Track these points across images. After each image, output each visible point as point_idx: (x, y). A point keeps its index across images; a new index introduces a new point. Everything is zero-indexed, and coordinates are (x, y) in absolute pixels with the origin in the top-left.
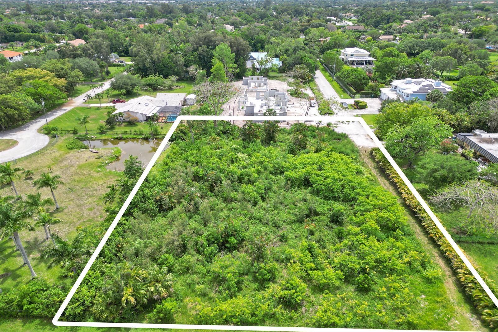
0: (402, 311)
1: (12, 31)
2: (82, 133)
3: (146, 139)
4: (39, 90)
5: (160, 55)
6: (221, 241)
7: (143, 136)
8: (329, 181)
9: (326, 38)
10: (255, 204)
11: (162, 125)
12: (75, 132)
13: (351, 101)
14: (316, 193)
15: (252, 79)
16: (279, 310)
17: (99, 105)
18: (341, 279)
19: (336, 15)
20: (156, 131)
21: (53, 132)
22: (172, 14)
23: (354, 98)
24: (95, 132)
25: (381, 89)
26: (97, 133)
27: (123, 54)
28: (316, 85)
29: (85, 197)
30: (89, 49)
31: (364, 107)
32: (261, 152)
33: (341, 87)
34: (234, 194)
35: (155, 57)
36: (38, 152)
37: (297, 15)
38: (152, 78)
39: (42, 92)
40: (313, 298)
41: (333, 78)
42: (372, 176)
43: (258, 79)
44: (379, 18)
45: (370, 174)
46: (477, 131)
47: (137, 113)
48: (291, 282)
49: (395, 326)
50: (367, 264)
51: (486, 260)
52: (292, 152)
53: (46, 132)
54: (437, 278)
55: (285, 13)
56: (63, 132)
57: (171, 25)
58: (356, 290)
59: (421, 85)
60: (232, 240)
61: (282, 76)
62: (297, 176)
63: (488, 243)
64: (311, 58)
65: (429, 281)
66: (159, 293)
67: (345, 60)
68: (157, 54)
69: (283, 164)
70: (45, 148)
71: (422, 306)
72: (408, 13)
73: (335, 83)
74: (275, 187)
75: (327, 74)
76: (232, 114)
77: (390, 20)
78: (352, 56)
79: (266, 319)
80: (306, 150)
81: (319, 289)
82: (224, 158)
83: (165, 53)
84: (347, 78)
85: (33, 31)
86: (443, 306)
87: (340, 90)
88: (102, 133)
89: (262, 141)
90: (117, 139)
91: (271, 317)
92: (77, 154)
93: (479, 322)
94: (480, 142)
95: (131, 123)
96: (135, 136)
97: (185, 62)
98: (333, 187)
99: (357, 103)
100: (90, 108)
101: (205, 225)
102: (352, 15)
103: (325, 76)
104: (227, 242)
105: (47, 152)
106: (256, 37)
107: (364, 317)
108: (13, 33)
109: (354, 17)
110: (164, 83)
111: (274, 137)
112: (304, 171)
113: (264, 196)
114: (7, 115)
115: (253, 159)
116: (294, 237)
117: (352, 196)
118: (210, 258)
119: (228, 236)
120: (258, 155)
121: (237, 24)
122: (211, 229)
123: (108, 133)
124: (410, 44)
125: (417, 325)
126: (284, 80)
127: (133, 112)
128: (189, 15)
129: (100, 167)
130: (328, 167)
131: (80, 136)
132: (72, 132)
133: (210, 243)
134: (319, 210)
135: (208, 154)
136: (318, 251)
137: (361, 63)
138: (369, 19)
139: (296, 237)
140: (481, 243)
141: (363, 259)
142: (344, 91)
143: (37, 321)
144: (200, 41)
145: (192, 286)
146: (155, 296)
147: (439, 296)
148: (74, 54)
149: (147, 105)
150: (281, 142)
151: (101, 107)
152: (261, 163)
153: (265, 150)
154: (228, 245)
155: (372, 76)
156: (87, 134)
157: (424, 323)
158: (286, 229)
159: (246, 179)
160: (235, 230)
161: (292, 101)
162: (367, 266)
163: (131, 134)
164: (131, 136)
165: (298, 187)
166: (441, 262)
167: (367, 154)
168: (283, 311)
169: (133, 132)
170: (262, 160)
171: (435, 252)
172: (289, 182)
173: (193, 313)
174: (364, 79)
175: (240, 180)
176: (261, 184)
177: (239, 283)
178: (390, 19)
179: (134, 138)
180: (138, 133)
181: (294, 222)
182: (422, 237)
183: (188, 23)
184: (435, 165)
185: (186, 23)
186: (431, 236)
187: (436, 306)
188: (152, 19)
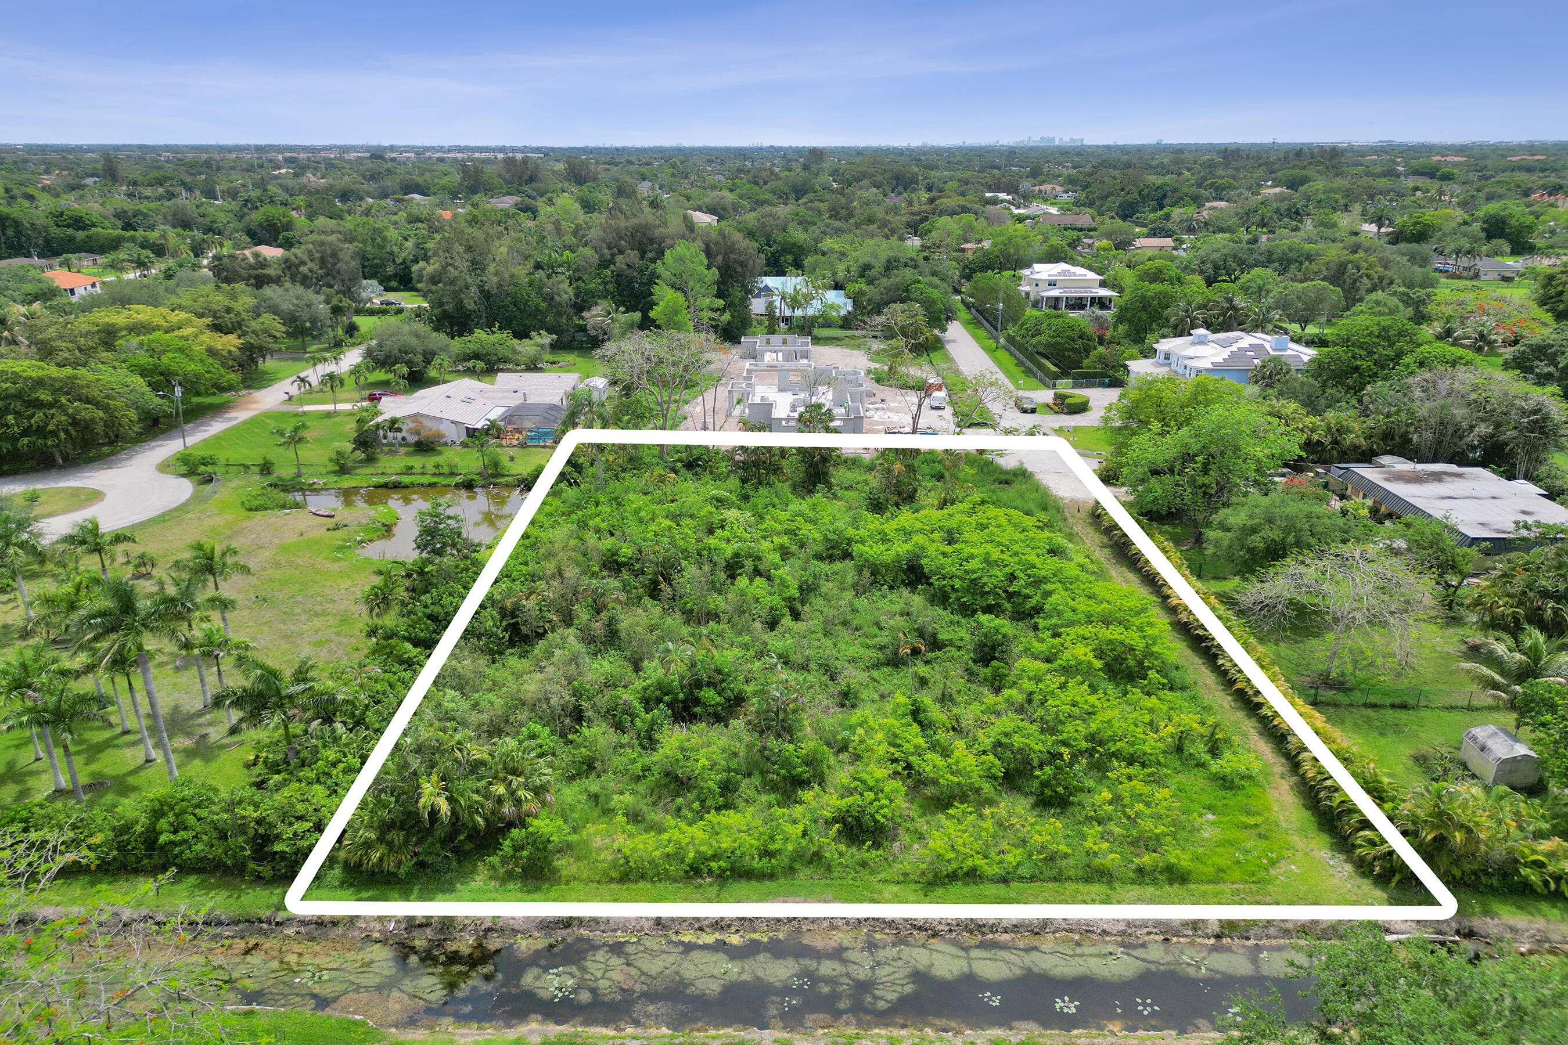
0: (1153, 844)
1: (68, 226)
2: (285, 471)
3: (469, 486)
4: (165, 360)
5: (507, 276)
6: (681, 696)
7: (458, 479)
9: (980, 241)
10: (772, 625)
11: (512, 452)
12: (266, 468)
13: (1046, 396)
14: (940, 598)
15: (768, 343)
16: (833, 848)
17: (330, 407)
18: (995, 778)
19: (1011, 188)
20: (496, 464)
21: (202, 468)
22: (534, 185)
23: (1054, 387)
24: (324, 471)
25: (1128, 363)
26: (328, 473)
27: (394, 284)
28: (948, 358)
29: (303, 617)
30: (304, 263)
31: (1081, 408)
32: (791, 507)
33: (1020, 363)
34: (717, 602)
35: (491, 280)
36: (164, 514)
37: (900, 188)
38: (481, 338)
39: (174, 367)
40: (921, 824)
41: (997, 342)
43: (785, 342)
44: (1136, 195)
46: (1386, 460)
47: (440, 420)
48: (864, 776)
49: (1132, 875)
50: (1065, 743)
51: (1382, 741)
52: (877, 507)
53: (184, 469)
54: (1250, 777)
55: (865, 182)
56: (231, 469)
57: (532, 211)
58: (1035, 805)
59: (1234, 348)
60: (709, 695)
61: (853, 337)
62: (888, 557)
63: (1393, 706)
64: (936, 287)
65: (1225, 783)
66: (518, 802)
67: (1032, 298)
68: (496, 274)
69: (851, 532)
70: (183, 507)
71: (1206, 835)
72: (1220, 181)
73: (1002, 355)
74: (826, 587)
75: (981, 333)
76: (711, 426)
77: (1167, 201)
78: (1052, 284)
79: (797, 866)
80: (915, 506)
81: (942, 803)
82: (686, 521)
83: (522, 272)
84: (1033, 336)
85: (127, 227)
86: (1260, 836)
87: (1017, 371)
88: (343, 470)
90: (385, 486)
91: (810, 862)
92: (273, 520)
93: (1349, 868)
94: (1387, 480)
95: (425, 446)
96: (435, 480)
97: (577, 296)
99: (1060, 398)
100: (305, 413)
102: (1059, 188)
103: (976, 337)
104: (697, 701)
105: (188, 516)
106: (779, 237)
107: (1051, 858)
108: (70, 231)
109: (1065, 195)
110: (514, 351)
112: (908, 547)
113: (798, 606)
114: (75, 422)
115: (768, 523)
118: (649, 741)
119: (698, 684)
120: (784, 516)
121: (724, 209)
122: (654, 670)
123: (358, 471)
124: (1216, 256)
125: (1189, 873)
126: (858, 347)
127: (432, 418)
128: (584, 188)
129: (341, 548)
130: (970, 535)
131: (281, 479)
132: (257, 470)
133: (648, 703)
135: (643, 514)
136: (936, 713)
137: (1078, 304)
138: (1107, 197)
140: (1375, 706)
141: (1053, 731)
142: (1028, 372)
144: (621, 238)
146: (507, 809)
147: (1248, 813)
148: (256, 277)
149: (468, 400)
150: (847, 489)
151: (335, 412)
152: (792, 533)
153: (800, 505)
154: (698, 710)
155: (1108, 335)
156: (299, 475)
157: (1209, 870)
159: (749, 564)
161: (880, 396)
162: (1065, 751)
163: (423, 474)
164: (426, 480)
165: (891, 588)
166: (1264, 748)
167: (1083, 514)
168: (843, 847)
169: (430, 469)
170: (792, 526)
171: (1250, 726)
172: (866, 573)
174: (1081, 337)
175: (733, 568)
176: (789, 574)
177: (727, 788)
178: (1164, 196)
179: (432, 485)
180: (446, 470)
182: (1222, 694)
183: (583, 207)
185: (577, 205)
186: (1238, 686)
187: (1242, 835)
188: (476, 198)
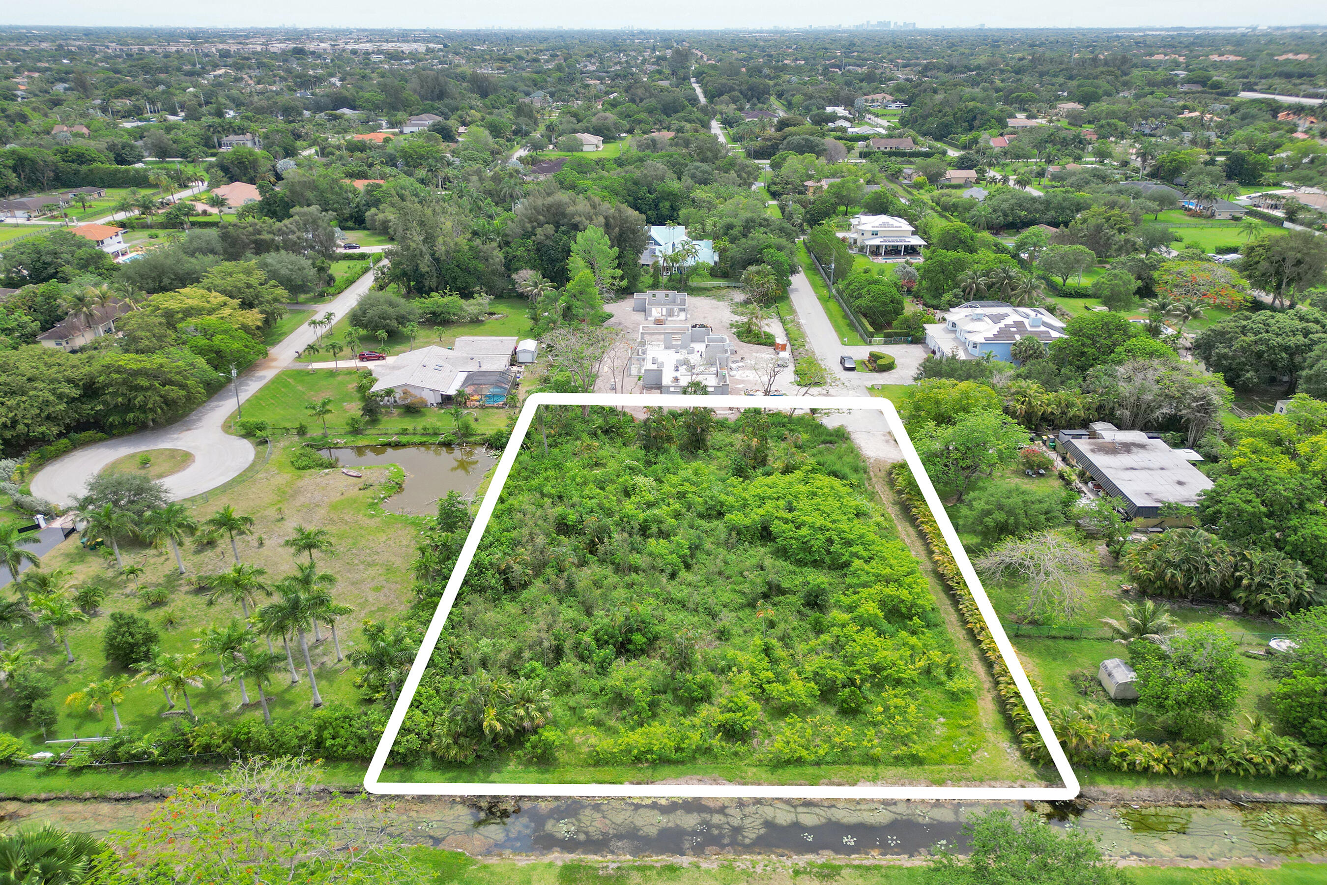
0: (904, 740)
2: (315, 432)
3: (448, 445)
4: (217, 340)
5: (452, 245)
6: (620, 639)
7: (441, 439)
8: (804, 531)
9: (819, 181)
10: (673, 576)
11: (475, 413)
12: (302, 431)
13: (862, 352)
14: (783, 553)
15: (654, 296)
16: (716, 742)
17: (331, 365)
18: (815, 696)
19: (849, 103)
20: (467, 427)
21: (259, 433)
23: (870, 343)
24: (343, 432)
25: (926, 326)
26: (346, 433)
28: (792, 311)
29: (361, 567)
30: (293, 232)
31: (888, 367)
32: (680, 472)
33: (846, 316)
34: (636, 559)
35: (441, 249)
36: (240, 475)
37: (755, 100)
38: (437, 300)
39: (223, 347)
40: (770, 727)
41: (830, 291)
42: (886, 519)
43: (667, 296)
45: (883, 515)
46: (1099, 427)
47: (423, 389)
48: (735, 699)
49: (892, 760)
50: (858, 672)
51: (1054, 664)
52: (740, 472)
53: (243, 432)
54: (968, 693)
55: (725, 97)
56: (276, 431)
58: (838, 713)
59: (1002, 325)
60: (638, 638)
61: (719, 288)
62: (747, 522)
63: (1065, 638)
64: (780, 248)
65: (954, 697)
66: (532, 719)
67: (859, 244)
69: (723, 497)
70: (252, 467)
71: (938, 733)
72: (1024, 95)
73: (833, 305)
74: (708, 545)
75: (817, 279)
76: (619, 387)
78: (875, 234)
79: (697, 756)
80: (767, 468)
81: (782, 711)
82: (610, 488)
83: (462, 241)
84: (857, 298)
85: (120, 160)
86: (969, 733)
87: (842, 322)
88: (356, 431)
89: (682, 448)
90: (389, 445)
91: (705, 753)
92: (318, 480)
93: (1018, 754)
95: (412, 410)
96: (424, 439)
97: (505, 258)
98: (812, 542)
99: (874, 358)
100: (315, 372)
101: (589, 613)
103: (814, 285)
104: (630, 641)
105: (259, 476)
106: (659, 186)
107: (845, 750)
109: (894, 106)
110: (461, 309)
111: (704, 440)
112: (761, 511)
113: (689, 560)
114: (165, 400)
115: (666, 488)
116: (742, 632)
117: (844, 559)
118: (603, 669)
119: (631, 631)
120: (674, 479)
121: (608, 130)
122: (601, 619)
123: (367, 432)
125: (924, 758)
126: (722, 298)
127: (415, 387)
128: (487, 101)
129: (372, 505)
130: (803, 504)
131: (314, 440)
132: (295, 432)
133: (601, 643)
134: (785, 585)
135: (578, 479)
136: (780, 652)
137: (894, 251)
138: (927, 116)
139: (746, 632)
140: (1054, 638)
141: (852, 664)
142: (851, 325)
143: (345, 765)
144: (539, 213)
145: (577, 711)
146: (526, 724)
147: (965, 718)
148: (255, 242)
149: (439, 368)
150: (718, 450)
151: (337, 369)
152: (681, 496)
153: (687, 469)
154: (630, 647)
155: (915, 288)
156: (325, 436)
157: (936, 756)
158: (727, 619)
159: (654, 529)
160: (643, 622)
161: (741, 352)
162: (857, 677)
163: (414, 434)
164: (417, 439)
165: (751, 543)
166: (980, 669)
167: (883, 474)
168: (724, 744)
169: (419, 428)
170: (682, 489)
171: (973, 653)
172: (734, 534)
173: (585, 749)
174: (892, 301)
175: (644, 531)
176: (682, 538)
177: (653, 705)
178: (974, 118)
179: (422, 444)
180: (431, 431)
181: (742, 607)
182: (958, 629)
183: (491, 132)
184: (987, 503)
185: (487, 132)
186: (969, 626)
187: (958, 732)
188: (401, 115)
